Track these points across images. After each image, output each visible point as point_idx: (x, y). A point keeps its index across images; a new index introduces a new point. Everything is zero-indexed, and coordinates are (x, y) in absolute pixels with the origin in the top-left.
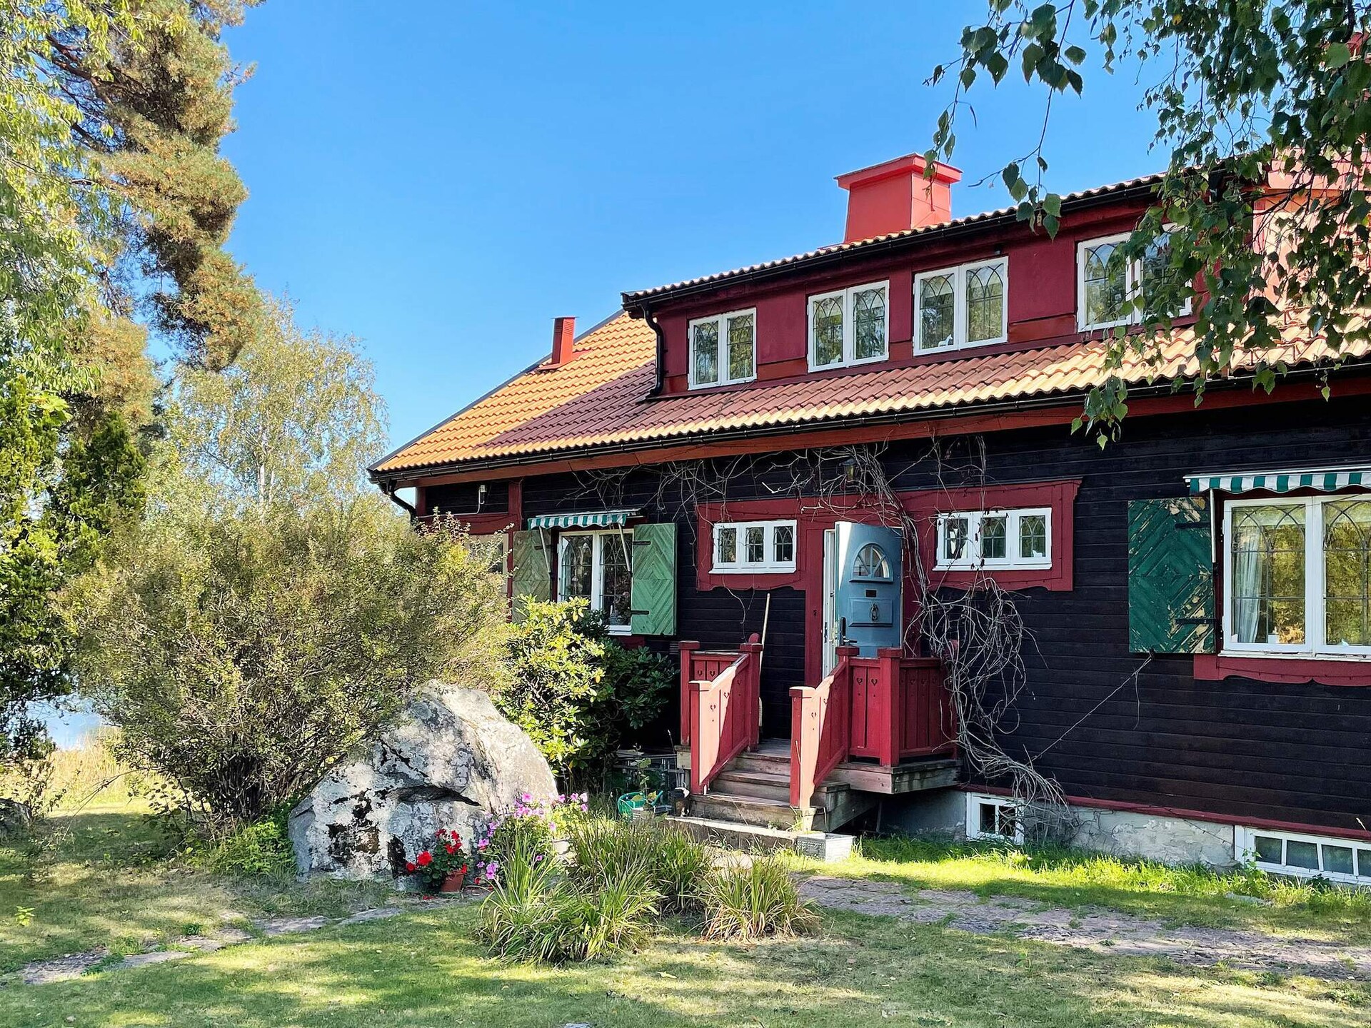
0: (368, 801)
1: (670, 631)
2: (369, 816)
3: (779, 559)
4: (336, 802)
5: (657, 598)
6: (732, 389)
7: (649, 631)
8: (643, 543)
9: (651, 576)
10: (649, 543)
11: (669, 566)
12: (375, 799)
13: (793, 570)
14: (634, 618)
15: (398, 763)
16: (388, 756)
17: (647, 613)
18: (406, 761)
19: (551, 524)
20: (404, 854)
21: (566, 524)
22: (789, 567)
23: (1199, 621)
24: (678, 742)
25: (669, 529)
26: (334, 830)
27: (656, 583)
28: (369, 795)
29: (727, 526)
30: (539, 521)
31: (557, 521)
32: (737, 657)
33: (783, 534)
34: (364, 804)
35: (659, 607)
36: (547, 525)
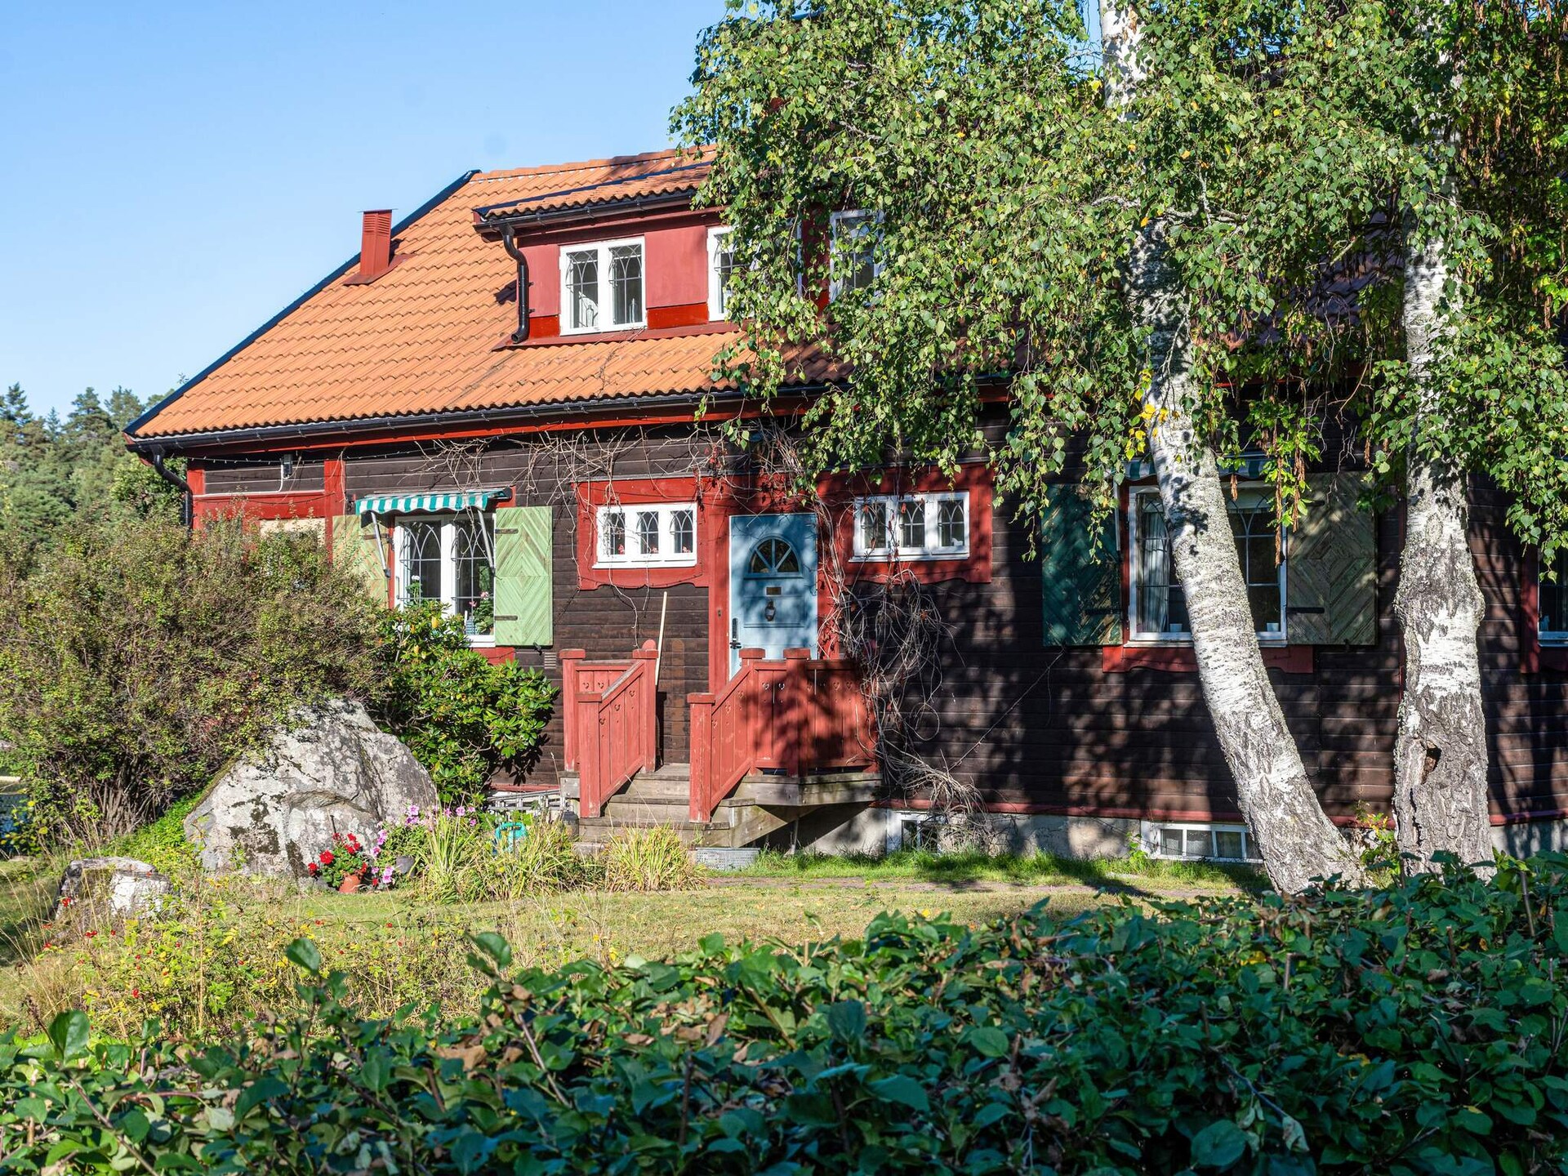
0: (265, 805)
1: (546, 639)
2: (266, 820)
3: (678, 550)
4: (235, 806)
5: (528, 599)
6: (618, 339)
7: (519, 640)
8: (508, 532)
9: (519, 573)
10: (516, 531)
11: (542, 560)
12: (271, 804)
13: (693, 564)
14: (498, 625)
15: (291, 768)
16: (281, 761)
17: (516, 618)
18: (298, 766)
19: (388, 507)
20: (301, 857)
21: (407, 507)
22: (689, 559)
23: (1105, 612)
24: (561, 768)
25: (544, 514)
26: (236, 832)
27: (527, 580)
28: (266, 799)
29: (615, 510)
30: (370, 503)
31: (395, 503)
32: (629, 665)
33: (682, 519)
34: (261, 808)
35: (532, 609)
36: (381, 509)
